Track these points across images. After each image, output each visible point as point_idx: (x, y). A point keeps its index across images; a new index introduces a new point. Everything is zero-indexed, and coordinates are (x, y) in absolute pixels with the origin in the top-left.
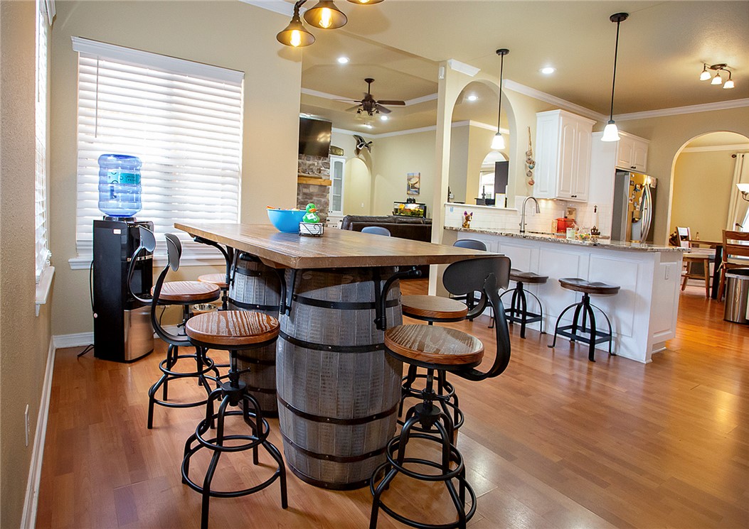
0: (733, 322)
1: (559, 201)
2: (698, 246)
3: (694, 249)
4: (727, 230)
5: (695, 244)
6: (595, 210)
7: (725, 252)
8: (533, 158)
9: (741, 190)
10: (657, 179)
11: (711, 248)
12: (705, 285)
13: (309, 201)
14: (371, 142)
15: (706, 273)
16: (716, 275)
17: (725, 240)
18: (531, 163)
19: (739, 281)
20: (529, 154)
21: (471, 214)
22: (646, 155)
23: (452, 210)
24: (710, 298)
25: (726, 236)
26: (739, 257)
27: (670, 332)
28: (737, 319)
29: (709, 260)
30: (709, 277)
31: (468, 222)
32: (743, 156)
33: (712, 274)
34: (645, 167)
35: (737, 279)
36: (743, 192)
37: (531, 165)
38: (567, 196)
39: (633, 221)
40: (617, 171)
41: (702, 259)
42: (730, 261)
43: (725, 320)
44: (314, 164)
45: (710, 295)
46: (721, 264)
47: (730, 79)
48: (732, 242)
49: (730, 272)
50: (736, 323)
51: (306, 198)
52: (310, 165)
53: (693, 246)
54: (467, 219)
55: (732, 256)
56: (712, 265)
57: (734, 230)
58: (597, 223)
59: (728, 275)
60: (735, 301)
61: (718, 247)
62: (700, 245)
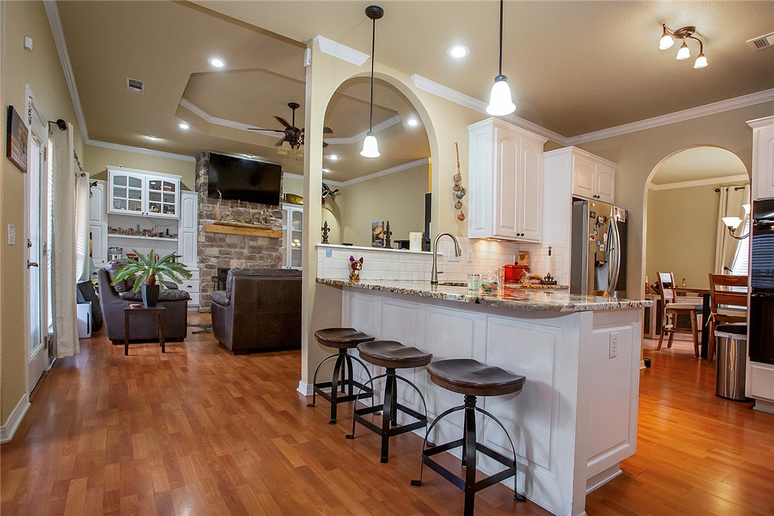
0: (728, 399)
1: (506, 242)
2: (685, 295)
3: (678, 298)
4: (716, 274)
5: (681, 293)
6: (550, 252)
7: (714, 301)
8: (463, 185)
9: (728, 225)
10: (626, 212)
11: (699, 296)
12: (692, 340)
13: (257, 255)
14: (337, 190)
15: (693, 326)
16: (705, 330)
17: (712, 286)
18: (460, 191)
19: (733, 342)
20: (458, 179)
21: (361, 260)
22: (613, 181)
23: (329, 255)
24: (700, 358)
25: (714, 281)
26: (730, 306)
27: (627, 445)
28: (733, 395)
29: (696, 311)
30: (697, 331)
31: (356, 272)
32: (727, 190)
33: (700, 328)
34: (612, 197)
35: (729, 339)
36: (730, 228)
37: (459, 193)
38: (511, 234)
39: (597, 264)
40: (575, 200)
41: (689, 310)
42: (720, 312)
43: (717, 395)
44: (260, 213)
45: (700, 353)
46: (710, 316)
47: (702, 54)
48: (721, 288)
49: (721, 329)
50: (732, 400)
51: (253, 252)
52: (255, 214)
53: (679, 294)
54: (354, 266)
55: (722, 306)
56: (700, 317)
57: (723, 274)
58: (553, 268)
59: (718, 334)
60: (728, 370)
61: (705, 295)
62: (687, 293)
